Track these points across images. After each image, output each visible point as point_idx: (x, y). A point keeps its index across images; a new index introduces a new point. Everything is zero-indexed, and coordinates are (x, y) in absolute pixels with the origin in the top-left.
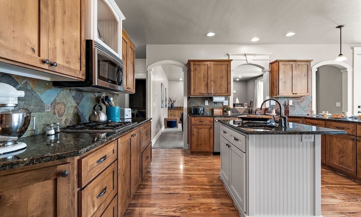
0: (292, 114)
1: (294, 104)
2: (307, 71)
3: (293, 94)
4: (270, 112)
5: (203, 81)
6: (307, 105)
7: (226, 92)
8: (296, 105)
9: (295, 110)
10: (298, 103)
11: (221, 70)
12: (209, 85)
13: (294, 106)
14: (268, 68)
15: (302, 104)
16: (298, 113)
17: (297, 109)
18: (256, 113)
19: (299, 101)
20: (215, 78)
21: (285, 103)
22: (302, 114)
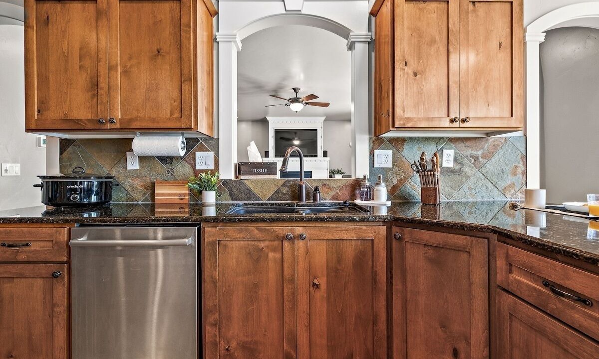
0: (452, 200)
1: (463, 165)
2: (509, 30)
3: (452, 121)
4: (369, 195)
5: (81, 67)
6: (508, 169)
7: (177, 115)
8: (466, 169)
9: (465, 187)
10: (476, 158)
11: (155, 23)
12: (103, 84)
13: (460, 172)
14: (364, 31)
15: (491, 166)
16: (473, 196)
17: (471, 182)
18: (315, 200)
19: (480, 153)
20: (130, 58)
21: (422, 159)
22: (491, 200)
